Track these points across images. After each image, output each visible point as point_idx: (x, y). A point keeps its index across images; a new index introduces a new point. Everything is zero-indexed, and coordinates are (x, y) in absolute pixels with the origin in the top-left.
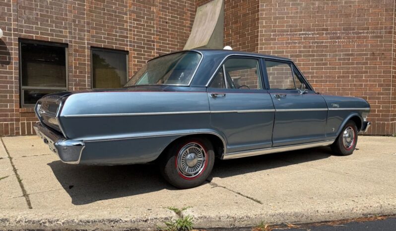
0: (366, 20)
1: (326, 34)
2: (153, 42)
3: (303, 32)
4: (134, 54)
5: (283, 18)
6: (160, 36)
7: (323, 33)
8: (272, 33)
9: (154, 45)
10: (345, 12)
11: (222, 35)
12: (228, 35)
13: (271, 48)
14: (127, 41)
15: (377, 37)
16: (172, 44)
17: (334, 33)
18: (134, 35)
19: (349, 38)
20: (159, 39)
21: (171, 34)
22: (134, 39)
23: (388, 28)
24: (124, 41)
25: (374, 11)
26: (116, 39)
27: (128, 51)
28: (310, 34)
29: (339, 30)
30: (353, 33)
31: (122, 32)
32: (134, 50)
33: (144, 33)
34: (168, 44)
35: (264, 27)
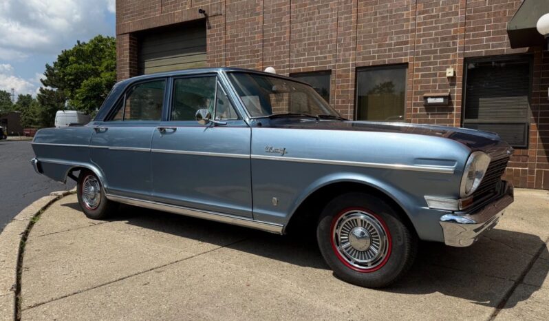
2: (454, 38)
4: (418, 65)
6: (468, 24)
9: (454, 44)
14: (407, 49)
18: (420, 36)
20: (467, 30)
21: (495, 14)
22: (419, 42)
24: (401, 49)
26: (390, 50)
27: (407, 63)
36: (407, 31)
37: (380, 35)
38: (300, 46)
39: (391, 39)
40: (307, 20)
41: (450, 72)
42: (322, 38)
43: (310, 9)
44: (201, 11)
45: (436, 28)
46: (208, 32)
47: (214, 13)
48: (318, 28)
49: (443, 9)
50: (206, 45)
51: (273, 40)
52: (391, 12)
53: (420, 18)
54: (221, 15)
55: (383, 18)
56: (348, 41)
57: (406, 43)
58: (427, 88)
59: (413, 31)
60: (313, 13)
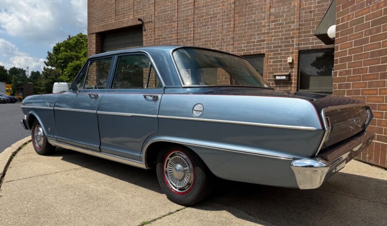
2: (293, 38)
4: (271, 55)
6: (301, 29)
9: (293, 41)
14: (264, 44)
20: (301, 33)
22: (271, 40)
24: (261, 45)
26: (254, 45)
27: (264, 54)
31: (259, 37)
36: (264, 33)
37: (248, 35)
38: (200, 42)
39: (255, 38)
40: (204, 26)
41: (290, 60)
42: (213, 37)
43: (206, 19)
44: (139, 20)
45: (282, 31)
46: (144, 33)
47: (147, 20)
48: (211, 31)
49: (286, 20)
50: (143, 41)
51: (184, 38)
52: (255, 21)
53: (272, 25)
54: (152, 22)
55: (250, 25)
56: (229, 39)
57: (264, 41)
58: (276, 70)
59: (268, 33)
60: (208, 21)
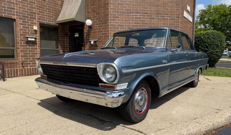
0: (167, 9)
1: (147, 16)
2: (35, 13)
3: (134, 14)
4: (20, 21)
5: (123, 4)
6: (40, 9)
7: (145, 15)
8: (117, 14)
9: (35, 16)
10: (156, 4)
11: (84, 12)
12: (89, 13)
13: (117, 23)
14: (14, 12)
15: (172, 19)
16: (48, 16)
17: (151, 16)
18: (20, 7)
19: (158, 19)
20: (39, 12)
21: (48, 9)
22: (20, 10)
23: (178, 15)
24: (11, 11)
25: (171, 4)
26: (5, 10)
27: (15, 19)
28: (138, 16)
29: (154, 14)
30: (161, 16)
31: (9, 5)
32: (20, 19)
33: (27, 7)
34: (46, 16)
35: (112, 9)
36: (14, 3)
39: (5, 4)
58: (25, 33)
59: (17, 4)
